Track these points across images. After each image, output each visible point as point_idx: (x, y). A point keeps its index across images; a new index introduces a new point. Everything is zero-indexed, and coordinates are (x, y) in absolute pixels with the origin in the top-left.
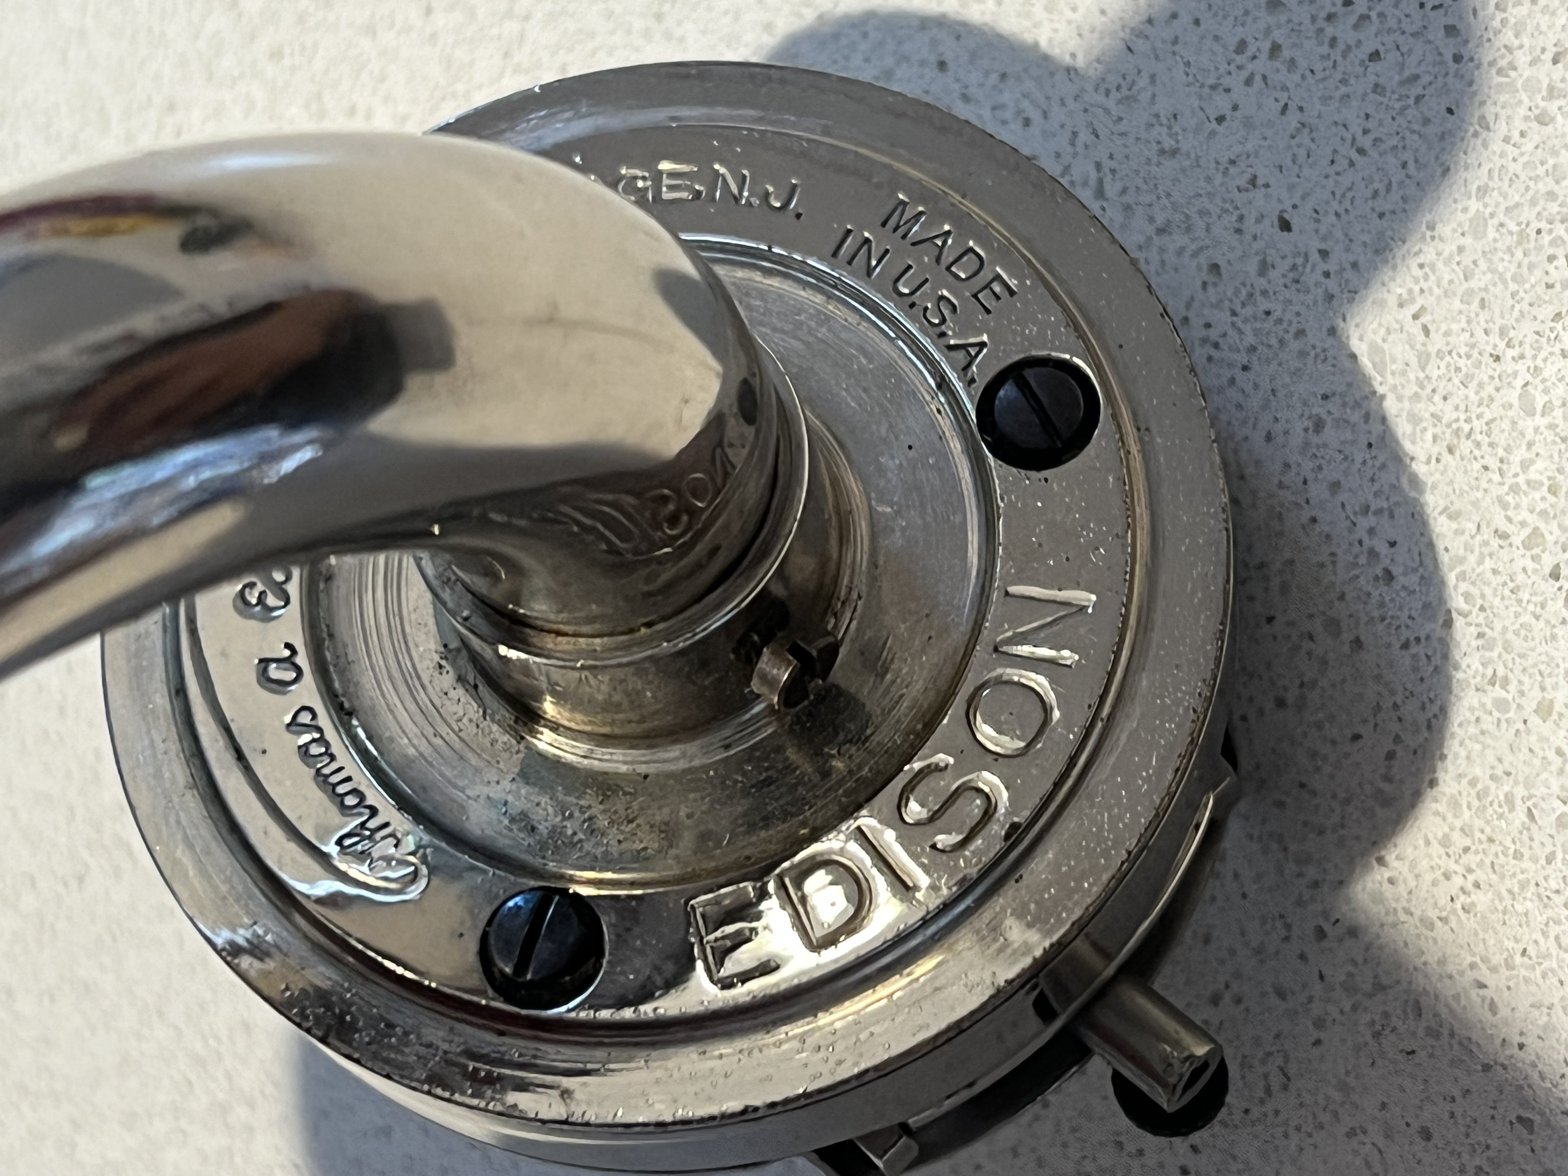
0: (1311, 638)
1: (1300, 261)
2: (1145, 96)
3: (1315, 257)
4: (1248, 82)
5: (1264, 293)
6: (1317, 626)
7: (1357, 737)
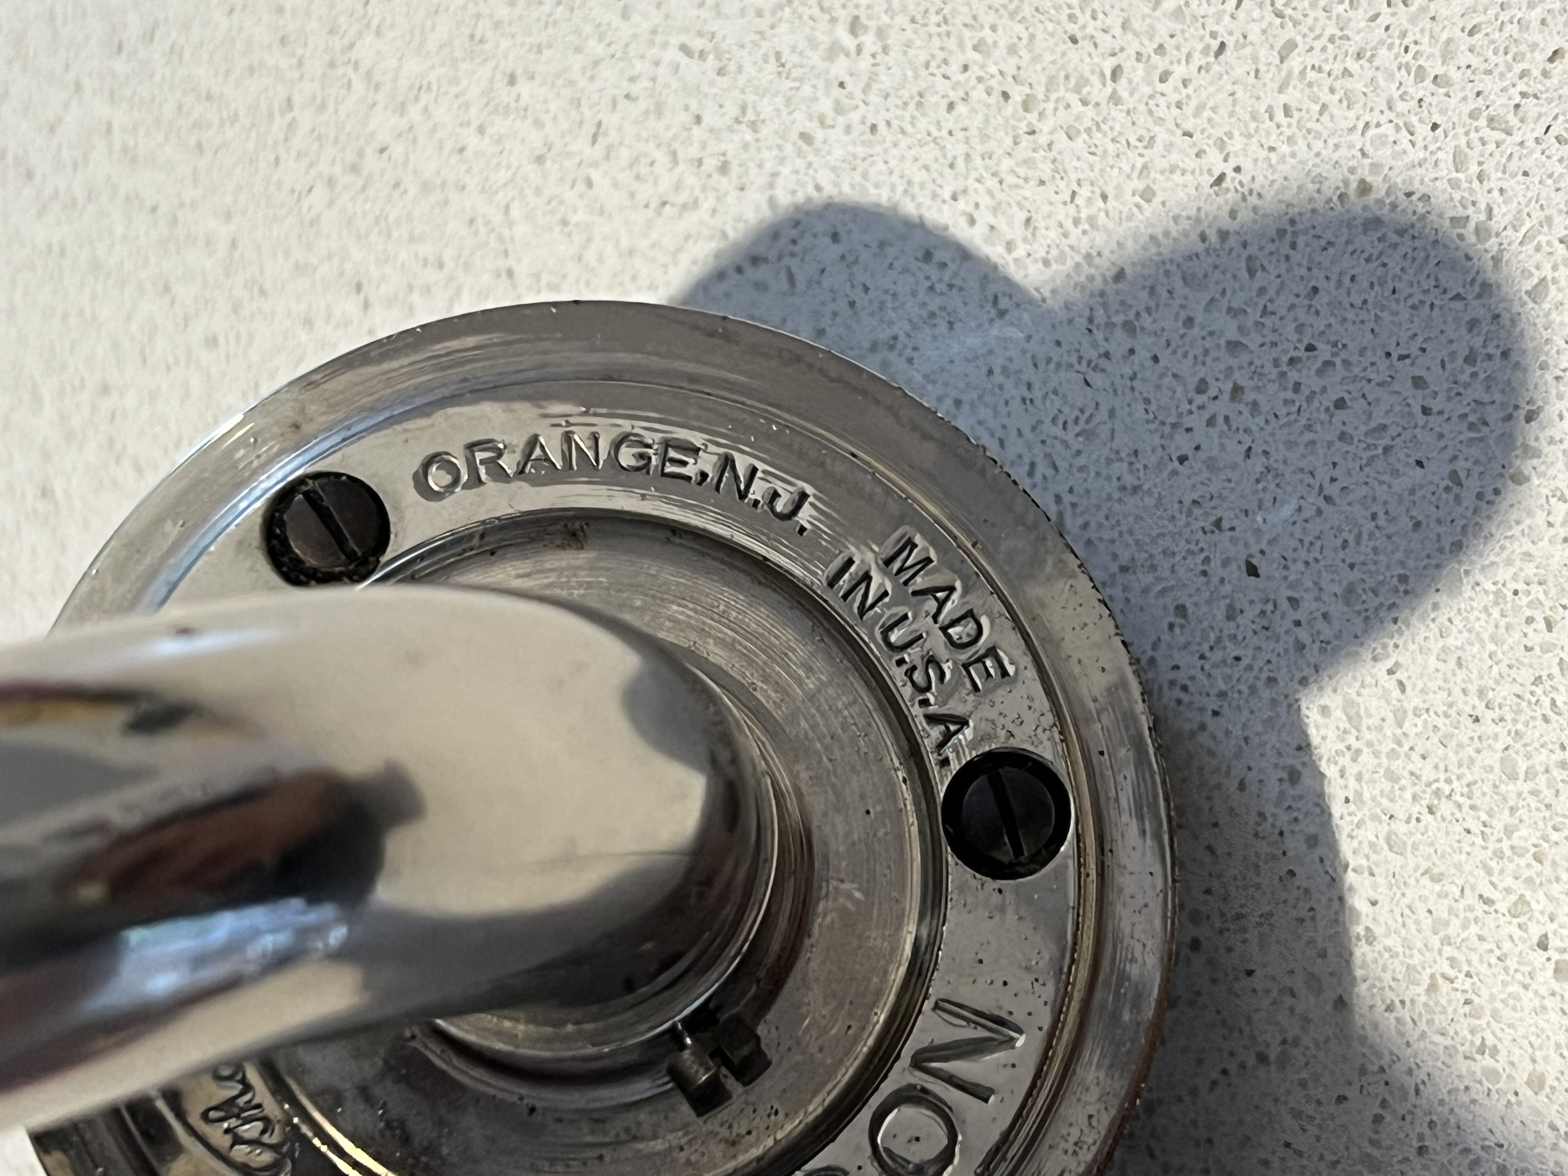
0: (1293, 994)
1: (1269, 607)
2: (1104, 432)
3: (1284, 605)
4: (1211, 422)
5: (1233, 637)
6: (1298, 982)
7: (1341, 1099)
